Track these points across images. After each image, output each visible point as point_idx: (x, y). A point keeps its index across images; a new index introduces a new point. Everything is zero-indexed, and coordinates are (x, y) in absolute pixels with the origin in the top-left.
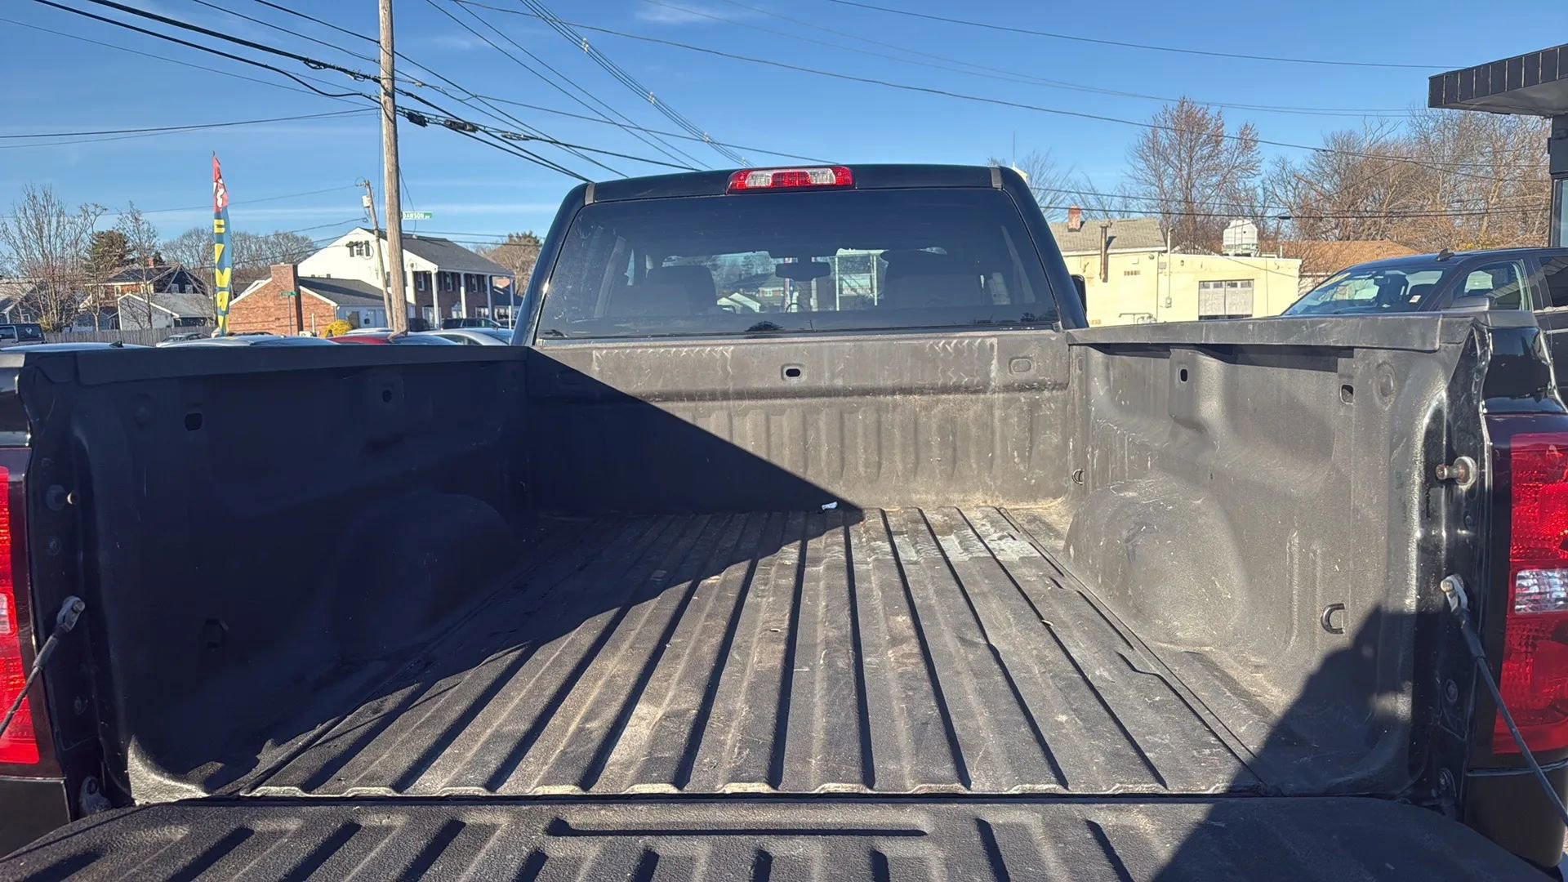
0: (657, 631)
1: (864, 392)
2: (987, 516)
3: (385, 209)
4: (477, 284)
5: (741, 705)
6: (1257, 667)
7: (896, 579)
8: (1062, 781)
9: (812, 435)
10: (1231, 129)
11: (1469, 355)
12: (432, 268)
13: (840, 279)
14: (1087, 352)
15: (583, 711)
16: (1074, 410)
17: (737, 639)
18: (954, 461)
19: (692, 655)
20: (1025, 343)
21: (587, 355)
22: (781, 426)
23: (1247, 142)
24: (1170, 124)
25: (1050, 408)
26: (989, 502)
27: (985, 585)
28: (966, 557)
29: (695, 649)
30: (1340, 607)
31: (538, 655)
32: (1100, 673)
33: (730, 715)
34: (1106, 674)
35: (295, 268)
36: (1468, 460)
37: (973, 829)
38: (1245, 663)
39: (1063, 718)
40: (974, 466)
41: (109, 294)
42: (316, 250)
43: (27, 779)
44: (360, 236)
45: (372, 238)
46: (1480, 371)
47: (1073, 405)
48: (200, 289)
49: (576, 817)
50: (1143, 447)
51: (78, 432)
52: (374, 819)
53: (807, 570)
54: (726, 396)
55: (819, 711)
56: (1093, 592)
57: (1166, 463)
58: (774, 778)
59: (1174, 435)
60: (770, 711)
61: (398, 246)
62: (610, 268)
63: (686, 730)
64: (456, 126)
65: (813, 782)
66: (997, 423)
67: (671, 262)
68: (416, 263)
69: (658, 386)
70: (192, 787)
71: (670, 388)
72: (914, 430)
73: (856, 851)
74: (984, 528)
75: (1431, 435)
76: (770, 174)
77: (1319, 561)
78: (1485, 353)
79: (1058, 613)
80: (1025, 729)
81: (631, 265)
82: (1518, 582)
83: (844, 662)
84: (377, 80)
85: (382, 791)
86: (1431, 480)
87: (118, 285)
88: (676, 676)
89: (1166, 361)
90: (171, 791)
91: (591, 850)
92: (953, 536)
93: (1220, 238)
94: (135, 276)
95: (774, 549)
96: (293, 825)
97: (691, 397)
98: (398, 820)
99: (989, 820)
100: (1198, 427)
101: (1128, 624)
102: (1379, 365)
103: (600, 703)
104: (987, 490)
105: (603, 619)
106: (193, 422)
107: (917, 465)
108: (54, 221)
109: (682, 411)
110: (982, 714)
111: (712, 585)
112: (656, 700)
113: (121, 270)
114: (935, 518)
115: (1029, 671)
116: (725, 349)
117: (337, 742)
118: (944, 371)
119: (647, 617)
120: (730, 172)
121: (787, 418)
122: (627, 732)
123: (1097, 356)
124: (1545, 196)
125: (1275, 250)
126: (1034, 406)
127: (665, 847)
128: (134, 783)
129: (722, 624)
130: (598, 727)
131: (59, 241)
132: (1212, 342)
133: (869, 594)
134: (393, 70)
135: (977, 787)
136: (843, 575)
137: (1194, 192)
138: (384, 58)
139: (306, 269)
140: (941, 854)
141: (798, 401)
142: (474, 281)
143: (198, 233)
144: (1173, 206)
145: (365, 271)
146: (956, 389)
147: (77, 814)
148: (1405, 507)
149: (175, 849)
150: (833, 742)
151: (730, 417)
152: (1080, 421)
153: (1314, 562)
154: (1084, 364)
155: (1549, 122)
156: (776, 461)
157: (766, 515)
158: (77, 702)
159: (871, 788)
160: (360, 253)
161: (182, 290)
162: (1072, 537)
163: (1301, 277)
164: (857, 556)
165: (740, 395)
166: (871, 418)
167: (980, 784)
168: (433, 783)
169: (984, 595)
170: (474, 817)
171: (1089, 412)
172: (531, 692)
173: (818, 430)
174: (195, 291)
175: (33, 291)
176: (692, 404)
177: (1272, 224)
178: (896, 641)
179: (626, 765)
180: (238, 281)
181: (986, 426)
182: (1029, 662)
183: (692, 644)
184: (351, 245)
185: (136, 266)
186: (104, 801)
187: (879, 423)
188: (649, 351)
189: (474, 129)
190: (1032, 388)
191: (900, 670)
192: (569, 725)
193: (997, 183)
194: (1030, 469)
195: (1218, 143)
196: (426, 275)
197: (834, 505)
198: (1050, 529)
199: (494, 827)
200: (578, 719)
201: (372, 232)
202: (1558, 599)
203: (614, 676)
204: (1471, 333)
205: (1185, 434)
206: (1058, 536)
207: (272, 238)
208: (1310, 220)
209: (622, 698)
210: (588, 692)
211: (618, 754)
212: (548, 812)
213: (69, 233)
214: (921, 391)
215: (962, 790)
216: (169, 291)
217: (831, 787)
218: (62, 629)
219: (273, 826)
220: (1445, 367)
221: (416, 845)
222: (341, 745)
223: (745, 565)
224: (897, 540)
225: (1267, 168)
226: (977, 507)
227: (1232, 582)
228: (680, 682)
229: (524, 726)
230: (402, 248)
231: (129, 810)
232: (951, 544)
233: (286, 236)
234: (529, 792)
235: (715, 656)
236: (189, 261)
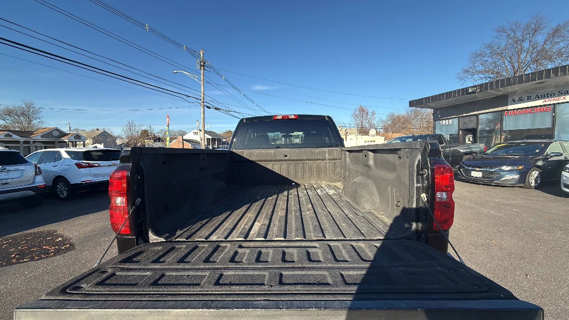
0: (259, 208)
1: (301, 160)
2: (326, 186)
3: (202, 125)
4: (219, 141)
5: (277, 223)
6: (383, 215)
7: (308, 198)
8: (345, 237)
9: (289, 169)
10: (370, 111)
11: (425, 149)
12: (211, 137)
13: (293, 140)
14: (345, 152)
15: (244, 223)
16: (343, 164)
17: (275, 210)
18: (319, 174)
19: (266, 213)
20: (333, 150)
21: (243, 152)
22: (283, 167)
23: (373, 114)
24: (358, 110)
25: (338, 164)
26: (326, 183)
27: (326, 199)
28: (322, 194)
29: (267, 212)
30: (399, 202)
31: (234, 213)
32: (350, 216)
33: (275, 225)
34: (352, 216)
35: (183, 137)
36: (426, 170)
37: (327, 246)
38: (380, 214)
39: (344, 225)
40: (323, 175)
41: (144, 142)
42: (187, 134)
43: (127, 237)
44: (196, 131)
45: (198, 131)
46: (427, 152)
47: (343, 163)
48: (163, 141)
49: (244, 244)
50: (357, 171)
51: (141, 164)
52: (201, 245)
53: (289, 196)
54: (272, 161)
55: (293, 223)
56: (348, 200)
57: (362, 174)
58: (285, 237)
59: (364, 168)
60: (283, 224)
61: (204, 133)
62: (248, 135)
63: (266, 227)
64: (216, 109)
65: (293, 238)
66: (328, 167)
67: (261, 134)
68: (208, 137)
69: (258, 159)
70: (162, 239)
71: (260, 159)
72: (311, 168)
73: (304, 251)
74: (325, 188)
75: (418, 166)
76: (281, 116)
77: (395, 192)
78: (428, 148)
79: (341, 204)
80: (336, 227)
81: (252, 135)
82: (437, 195)
83: (298, 214)
84: (201, 100)
85: (203, 240)
86: (418, 174)
87: (146, 140)
88: (263, 217)
89: (362, 154)
90: (157, 239)
91: (248, 251)
92: (319, 190)
93: (369, 133)
94: (150, 139)
95: (282, 192)
96: (184, 246)
97: (265, 161)
98: (206, 245)
99: (331, 245)
100: (368, 166)
101: (356, 206)
102: (406, 152)
103: (248, 222)
104: (326, 181)
105: (247, 206)
106: (164, 163)
107: (311, 176)
108: (133, 127)
109: (262, 164)
110: (327, 224)
111: (270, 199)
112: (259, 222)
113: (146, 137)
114: (315, 186)
115: (336, 216)
116: (272, 151)
117: (193, 230)
118: (317, 156)
119: (256, 206)
120: (273, 116)
121: (284, 165)
122: (253, 228)
123: (347, 153)
124: (432, 125)
125: (379, 135)
126: (335, 163)
127: (264, 251)
128: (150, 238)
129: (272, 207)
130: (247, 227)
131: (134, 132)
132: (371, 149)
133: (302, 201)
134: (204, 98)
135: (327, 238)
136: (297, 197)
137: (363, 123)
138: (202, 95)
139: (185, 138)
140: (321, 251)
141: (287, 162)
142: (219, 140)
143: (163, 130)
144: (359, 126)
145: (197, 138)
146: (319, 160)
147: (138, 244)
148: (413, 180)
149: (159, 251)
150: (297, 230)
151: (273, 165)
152: (344, 166)
153: (394, 192)
154: (345, 154)
155: (432, 110)
156: (282, 174)
157: (280, 186)
158: (139, 220)
159: (305, 238)
160: (196, 134)
161: (159, 142)
162: (344, 189)
163: (385, 140)
164: (300, 193)
165: (275, 161)
166: (302, 165)
167: (328, 238)
168: (214, 238)
169: (326, 201)
170: (223, 245)
171: (346, 164)
172: (233, 220)
173: (291, 168)
174: (162, 142)
175: (128, 142)
176: (265, 163)
177: (379, 130)
178: (309, 210)
179: (253, 235)
180: (171, 140)
181: (325, 167)
182: (336, 214)
183: (266, 210)
184: (194, 133)
185: (150, 137)
186: (144, 242)
187: (303, 166)
188: (256, 151)
189: (220, 109)
190: (334, 159)
191: (310, 216)
192: (241, 227)
193: (327, 119)
194: (334, 176)
195: (368, 114)
196: (209, 139)
197: (294, 184)
198: (339, 188)
199: (227, 246)
200: (243, 225)
201: (198, 130)
202: (445, 198)
203: (250, 217)
204: (426, 144)
205: (366, 168)
206: (340, 190)
207: (178, 131)
208: (386, 129)
209: (252, 221)
210: (245, 220)
211: (252, 232)
212: (238, 243)
213: (137, 130)
214: (312, 160)
215: (324, 239)
216: (157, 142)
217: (297, 239)
218: (136, 205)
219: (180, 246)
220: (420, 151)
221: (211, 250)
222: (194, 230)
223: (276, 195)
224: (308, 190)
225: (377, 119)
226: (324, 184)
227: (376, 197)
228: (264, 218)
229: (232, 227)
230: (205, 133)
231: (149, 243)
232: (319, 191)
233: (181, 131)
234: (233, 240)
235: (271, 213)
236: (161, 136)
